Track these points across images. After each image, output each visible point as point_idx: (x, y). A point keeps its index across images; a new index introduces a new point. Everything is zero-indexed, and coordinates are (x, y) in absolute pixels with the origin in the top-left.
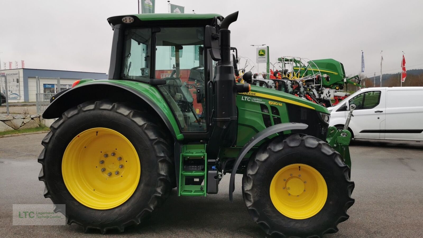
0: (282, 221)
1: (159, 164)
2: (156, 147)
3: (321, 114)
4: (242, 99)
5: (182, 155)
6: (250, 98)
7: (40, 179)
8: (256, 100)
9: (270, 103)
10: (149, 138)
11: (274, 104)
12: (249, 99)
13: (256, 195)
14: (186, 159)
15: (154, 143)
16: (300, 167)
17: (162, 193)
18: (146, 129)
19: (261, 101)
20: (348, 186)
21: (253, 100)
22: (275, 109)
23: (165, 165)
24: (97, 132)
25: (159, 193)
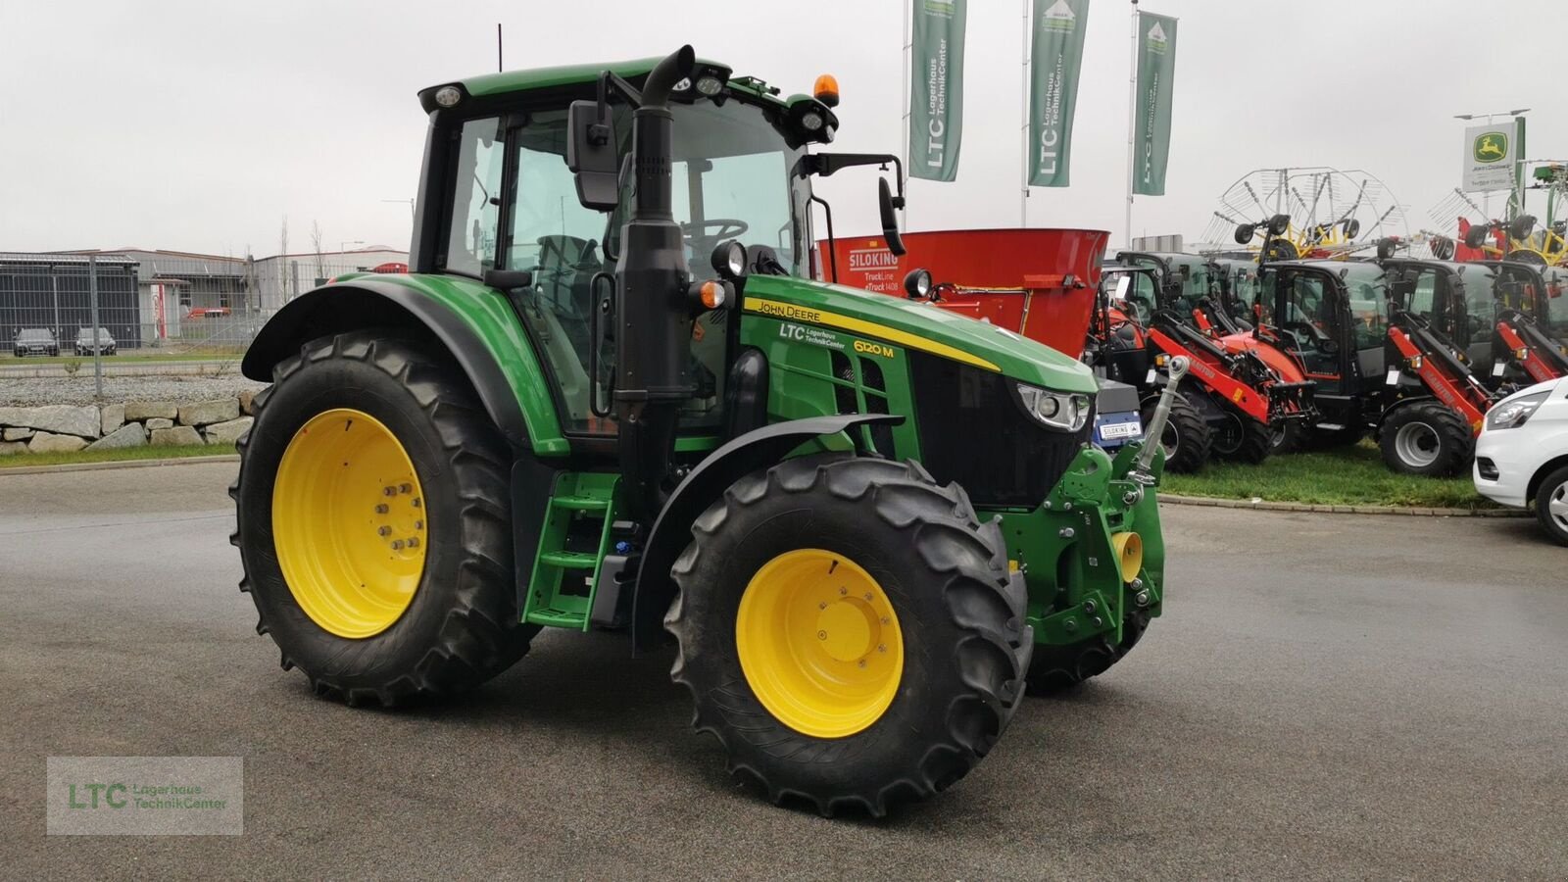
0: (764, 736)
1: (462, 521)
2: (458, 469)
3: (1024, 390)
4: (782, 334)
5: (553, 502)
6: (803, 330)
7: (233, 539)
8: (819, 338)
9: (859, 348)
10: (442, 442)
11: (868, 350)
12: (800, 333)
13: (693, 641)
14: (578, 518)
15: (454, 457)
16: (835, 563)
17: (470, 607)
18: (437, 415)
19: (832, 340)
20: (960, 642)
21: (812, 337)
22: (872, 370)
23: (484, 526)
24: (350, 422)
25: (465, 607)
